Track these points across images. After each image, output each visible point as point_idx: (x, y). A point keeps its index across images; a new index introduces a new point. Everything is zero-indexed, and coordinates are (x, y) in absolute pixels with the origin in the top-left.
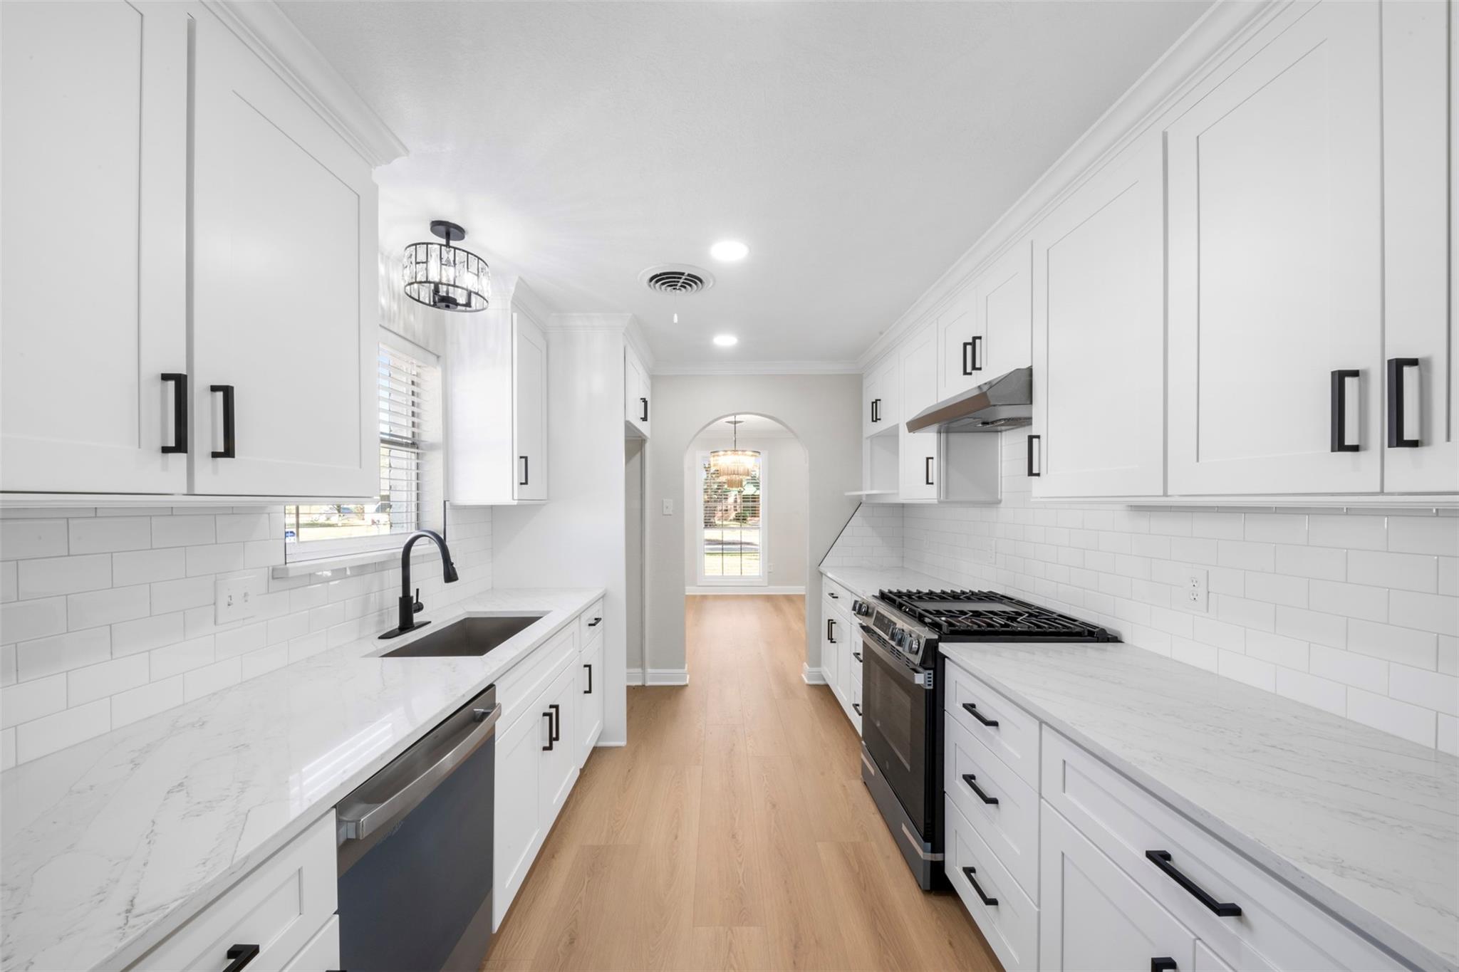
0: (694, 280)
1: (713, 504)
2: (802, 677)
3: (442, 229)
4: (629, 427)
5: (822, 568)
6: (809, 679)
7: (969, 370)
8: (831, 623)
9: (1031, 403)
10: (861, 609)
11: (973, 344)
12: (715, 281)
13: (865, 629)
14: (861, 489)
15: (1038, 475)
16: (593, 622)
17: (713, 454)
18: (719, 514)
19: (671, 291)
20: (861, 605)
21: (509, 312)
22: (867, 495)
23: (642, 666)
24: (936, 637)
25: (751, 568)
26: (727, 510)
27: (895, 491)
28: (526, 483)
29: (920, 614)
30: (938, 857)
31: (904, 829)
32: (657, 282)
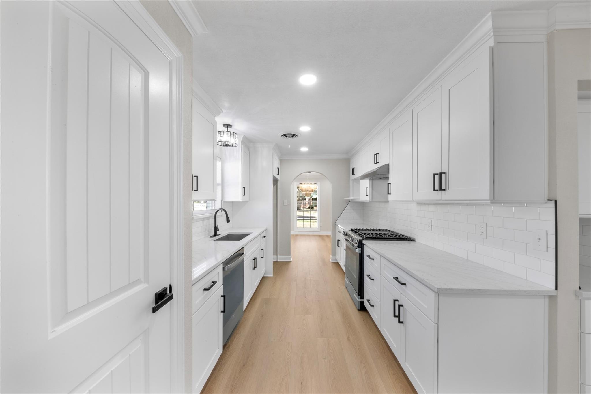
0: (295, 135)
1: (300, 202)
2: (329, 260)
3: (226, 126)
4: (274, 177)
5: (336, 223)
6: (332, 260)
7: (376, 162)
8: (338, 240)
9: (389, 174)
10: (345, 234)
11: (377, 155)
12: (301, 135)
13: (346, 240)
14: (350, 197)
15: (390, 194)
16: (264, 237)
17: (300, 184)
18: (302, 206)
19: (288, 138)
20: (345, 232)
21: (241, 145)
22: (352, 199)
23: (277, 255)
24: (362, 239)
25: (314, 225)
26: (306, 204)
27: (358, 198)
28: (245, 195)
29: (360, 234)
30: (362, 300)
31: (355, 295)
32: (284, 136)
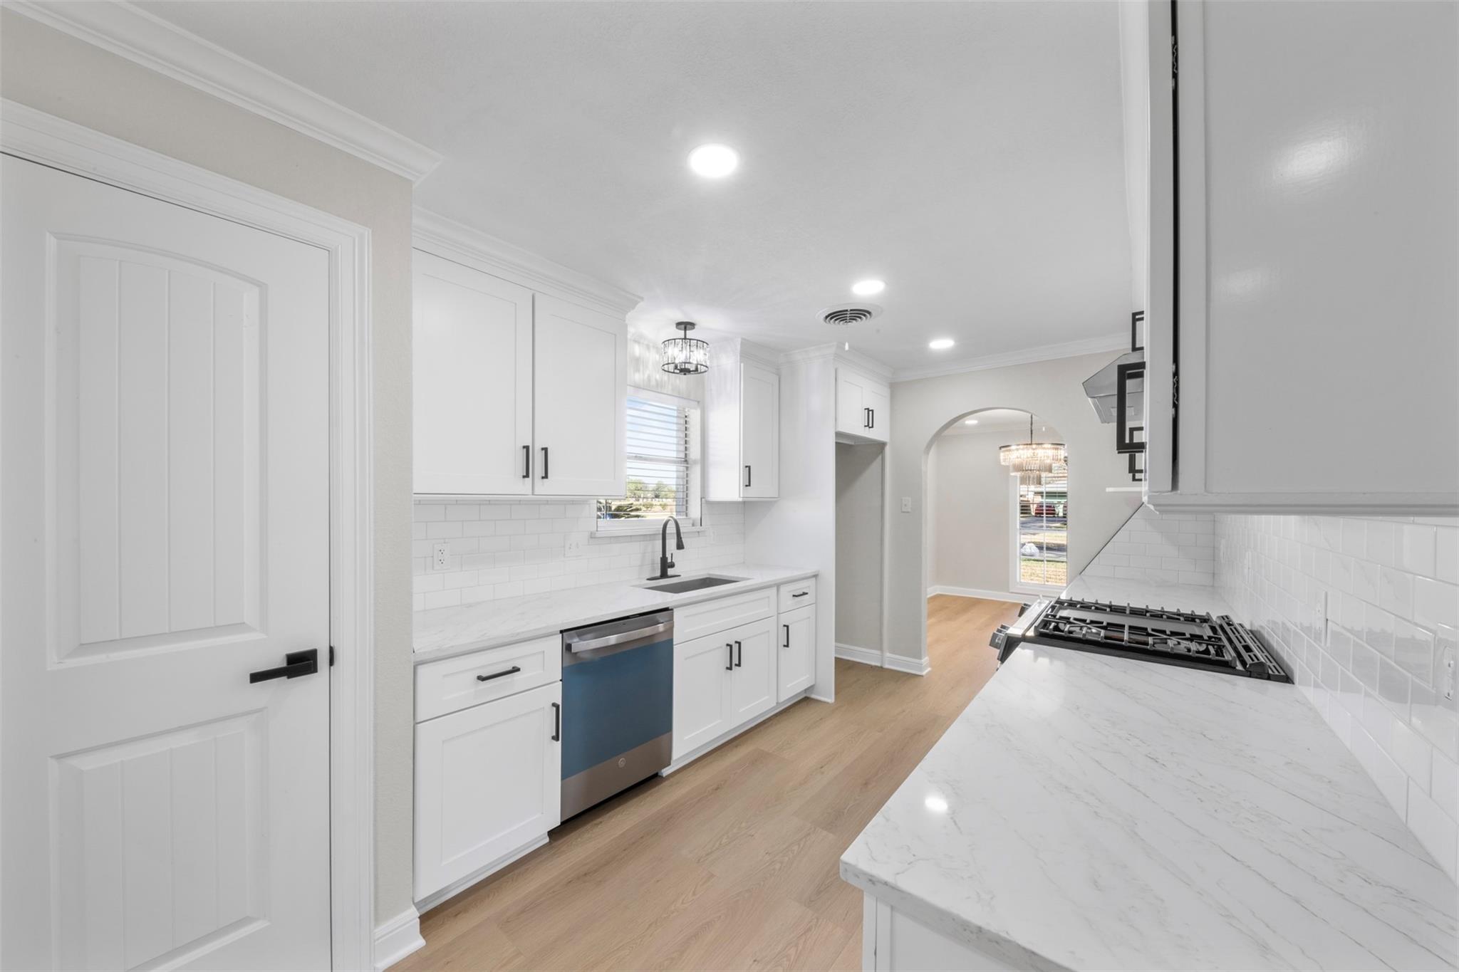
0: (861, 313)
3: (682, 326)
5: (1082, 577)
12: (879, 308)
16: (799, 594)
19: (843, 324)
23: (881, 649)
28: (749, 485)
32: (831, 318)
